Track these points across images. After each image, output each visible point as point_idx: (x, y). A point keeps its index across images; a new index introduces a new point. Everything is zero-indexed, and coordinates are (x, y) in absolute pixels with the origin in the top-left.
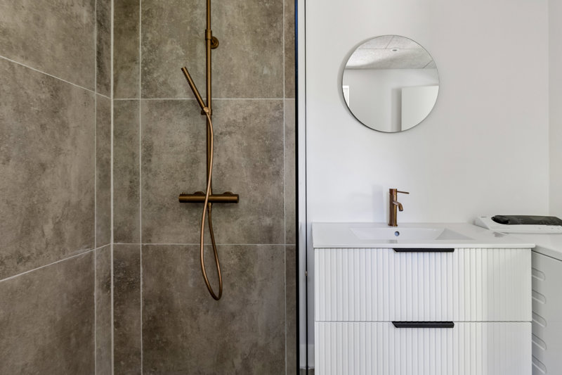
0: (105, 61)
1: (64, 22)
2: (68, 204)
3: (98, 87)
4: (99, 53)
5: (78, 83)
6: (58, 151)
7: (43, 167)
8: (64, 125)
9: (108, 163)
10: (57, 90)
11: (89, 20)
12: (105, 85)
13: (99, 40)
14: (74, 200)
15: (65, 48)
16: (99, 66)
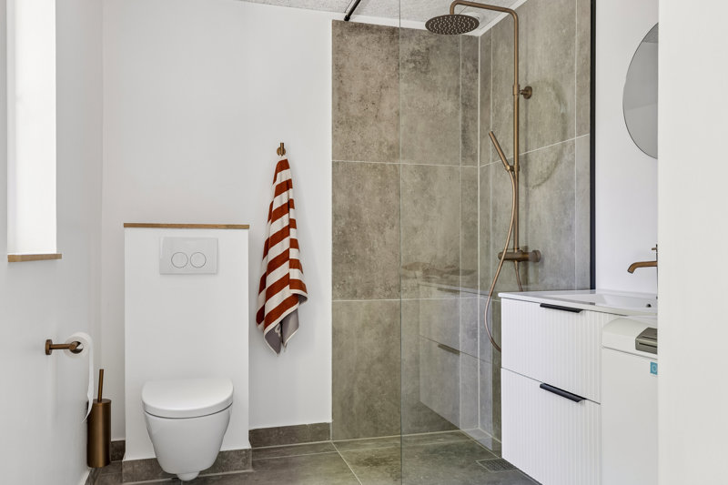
0: (472, 135)
1: (431, 121)
2: (435, 257)
3: (463, 160)
4: (464, 131)
5: (443, 163)
6: (426, 218)
7: (415, 230)
8: (432, 198)
9: (475, 224)
10: (425, 174)
11: (454, 108)
12: (471, 156)
13: (465, 119)
14: (440, 255)
15: (432, 140)
16: (464, 143)
